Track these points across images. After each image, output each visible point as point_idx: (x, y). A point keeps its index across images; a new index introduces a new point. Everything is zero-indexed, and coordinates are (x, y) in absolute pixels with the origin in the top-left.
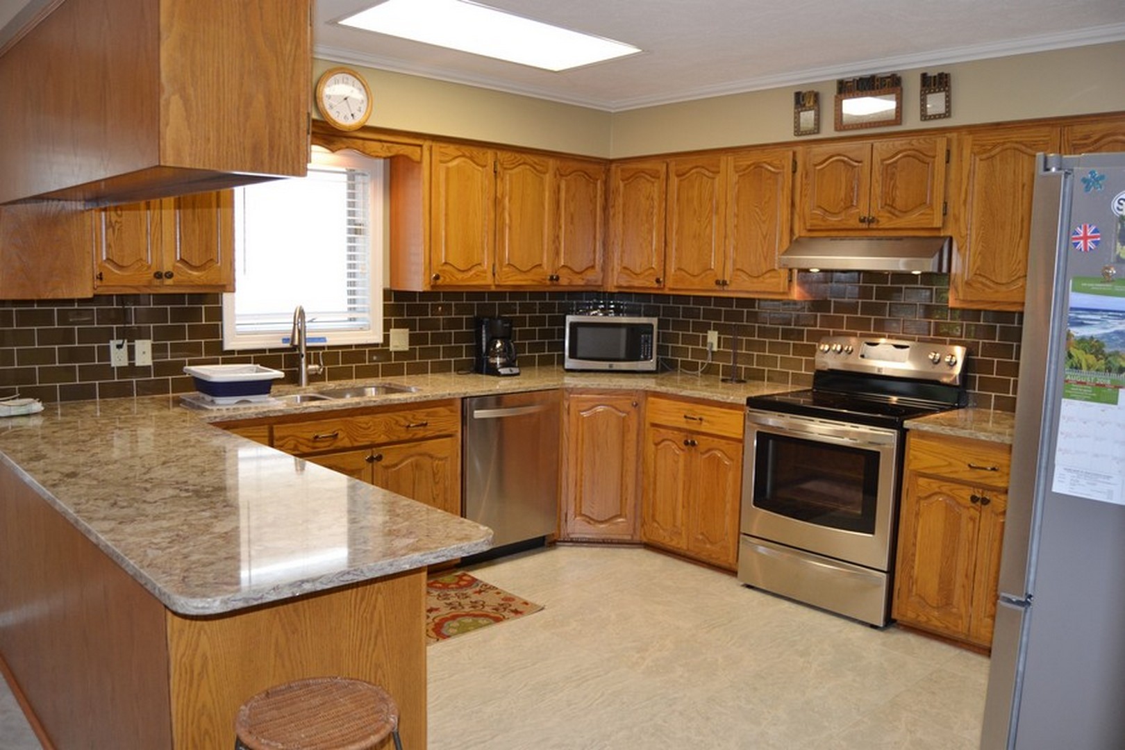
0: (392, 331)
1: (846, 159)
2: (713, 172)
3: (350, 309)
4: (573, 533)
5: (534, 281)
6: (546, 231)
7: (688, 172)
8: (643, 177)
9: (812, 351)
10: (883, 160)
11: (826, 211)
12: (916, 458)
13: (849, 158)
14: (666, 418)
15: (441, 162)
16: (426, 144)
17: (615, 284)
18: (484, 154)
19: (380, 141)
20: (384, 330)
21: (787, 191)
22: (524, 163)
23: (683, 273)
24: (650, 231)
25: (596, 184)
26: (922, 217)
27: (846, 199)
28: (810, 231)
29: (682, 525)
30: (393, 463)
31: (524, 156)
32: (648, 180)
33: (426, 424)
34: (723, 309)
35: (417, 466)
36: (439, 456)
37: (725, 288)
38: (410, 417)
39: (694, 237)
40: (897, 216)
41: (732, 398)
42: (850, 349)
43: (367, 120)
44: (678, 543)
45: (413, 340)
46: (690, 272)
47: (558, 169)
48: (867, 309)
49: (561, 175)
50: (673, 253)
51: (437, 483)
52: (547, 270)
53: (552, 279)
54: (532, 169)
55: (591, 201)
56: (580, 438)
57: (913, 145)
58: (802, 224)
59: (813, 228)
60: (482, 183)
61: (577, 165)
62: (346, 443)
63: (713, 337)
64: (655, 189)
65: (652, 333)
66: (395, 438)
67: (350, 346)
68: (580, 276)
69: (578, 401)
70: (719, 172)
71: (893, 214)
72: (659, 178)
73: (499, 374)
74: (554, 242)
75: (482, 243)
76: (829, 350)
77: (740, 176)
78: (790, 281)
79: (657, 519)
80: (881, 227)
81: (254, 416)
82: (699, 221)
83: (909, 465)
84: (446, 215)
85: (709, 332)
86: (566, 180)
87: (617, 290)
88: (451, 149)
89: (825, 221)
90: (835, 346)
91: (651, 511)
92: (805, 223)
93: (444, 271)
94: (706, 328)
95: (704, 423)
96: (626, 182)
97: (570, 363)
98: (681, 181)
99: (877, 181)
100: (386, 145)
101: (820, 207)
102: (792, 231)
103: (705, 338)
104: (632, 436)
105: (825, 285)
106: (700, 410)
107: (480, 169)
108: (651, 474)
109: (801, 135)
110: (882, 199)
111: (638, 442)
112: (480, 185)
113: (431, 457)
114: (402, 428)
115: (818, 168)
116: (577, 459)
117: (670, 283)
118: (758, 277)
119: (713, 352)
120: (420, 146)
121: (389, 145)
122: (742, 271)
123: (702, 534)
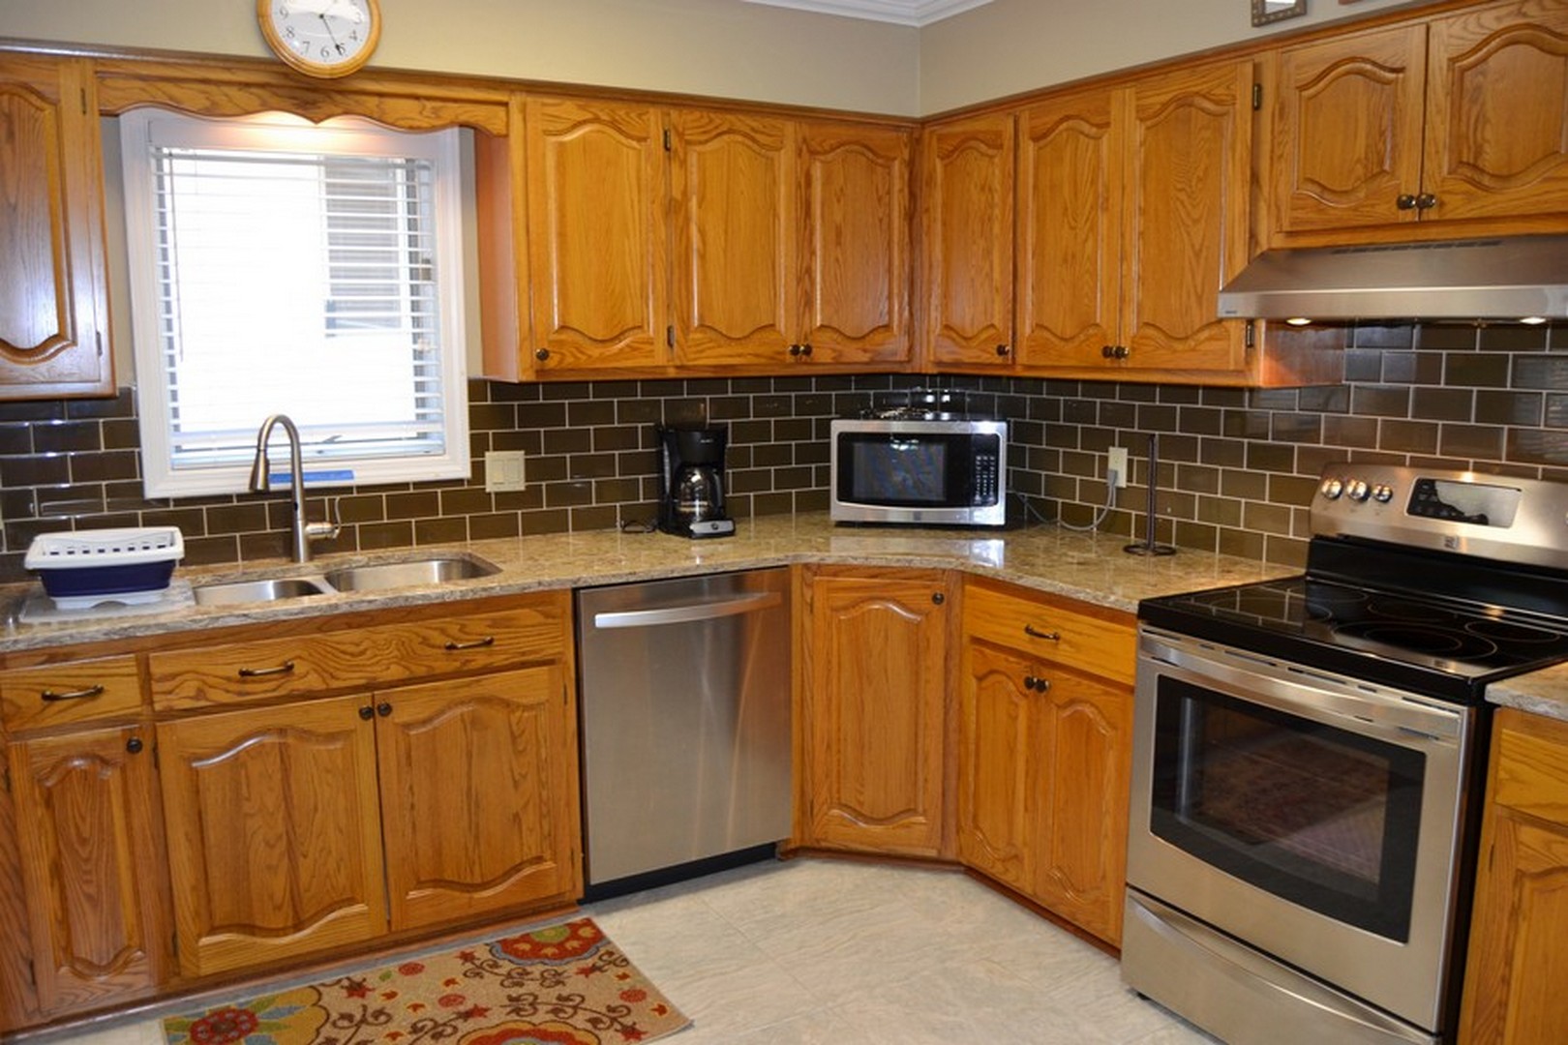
0: (490, 456)
1: (1369, 67)
2: (1099, 126)
3: (418, 415)
4: (825, 840)
5: (757, 356)
6: (782, 261)
7: (1051, 130)
8: (971, 148)
9: (1306, 492)
10: (1453, 60)
11: (1324, 188)
12: (1514, 778)
13: (1374, 63)
14: (997, 629)
15: (548, 133)
16: (515, 100)
17: (932, 358)
18: (640, 116)
19: (417, 97)
20: (473, 455)
21: (1242, 151)
22: (730, 131)
23: (1047, 334)
24: (988, 252)
25: (888, 168)
26: (1547, 186)
27: (1366, 158)
28: (1291, 234)
29: (1025, 844)
30: (421, 716)
31: (729, 117)
32: (983, 154)
33: (489, 643)
34: (1137, 403)
35: (474, 723)
36: (524, 701)
37: (1123, 362)
38: (454, 630)
39: (1065, 261)
40: (1486, 189)
41: (1112, 598)
42: (1386, 492)
43: (371, 54)
44: (1017, 880)
45: (532, 470)
46: (1059, 334)
47: (805, 140)
48: (1428, 404)
49: (813, 153)
50: (1028, 296)
51: (519, 753)
52: (787, 331)
53: (795, 351)
54: (747, 142)
55: (880, 199)
56: (835, 661)
57: (1525, 15)
58: (1274, 220)
59: (1295, 229)
60: (638, 171)
61: (846, 133)
62: (314, 682)
63: (1118, 459)
64: (995, 171)
65: (996, 453)
66: (421, 671)
67: (405, 485)
68: (860, 345)
69: (830, 590)
70: (1108, 124)
71: (1478, 185)
72: (1001, 147)
73: (690, 534)
74: (799, 280)
75: (643, 287)
76: (1341, 492)
77: (1148, 128)
78: (1251, 346)
79: (982, 825)
80: (1449, 216)
81: (102, 638)
82: (1072, 228)
83: (1496, 792)
84: (562, 235)
85: (1111, 449)
86: (822, 162)
87: (935, 371)
88: (569, 109)
89: (1321, 211)
90: (1353, 483)
91: (971, 807)
92: (1279, 219)
93: (561, 343)
94: (1104, 441)
95: (1063, 646)
96: (947, 161)
97: (841, 510)
98: (1040, 148)
99: (1439, 112)
100: (429, 105)
101: (1313, 182)
102: (1253, 236)
103: (1104, 460)
104: (936, 659)
105: (1338, 352)
106: (1054, 616)
107: (634, 144)
108: (972, 735)
109: (1269, 22)
110: (1451, 151)
111: (947, 671)
112: (633, 174)
113: (507, 704)
114: (439, 651)
115: (1306, 94)
116: (830, 700)
117: (1022, 358)
118: (1187, 338)
119: (1119, 489)
120: (506, 104)
121: (439, 104)
122: (1153, 325)
123: (1059, 868)
